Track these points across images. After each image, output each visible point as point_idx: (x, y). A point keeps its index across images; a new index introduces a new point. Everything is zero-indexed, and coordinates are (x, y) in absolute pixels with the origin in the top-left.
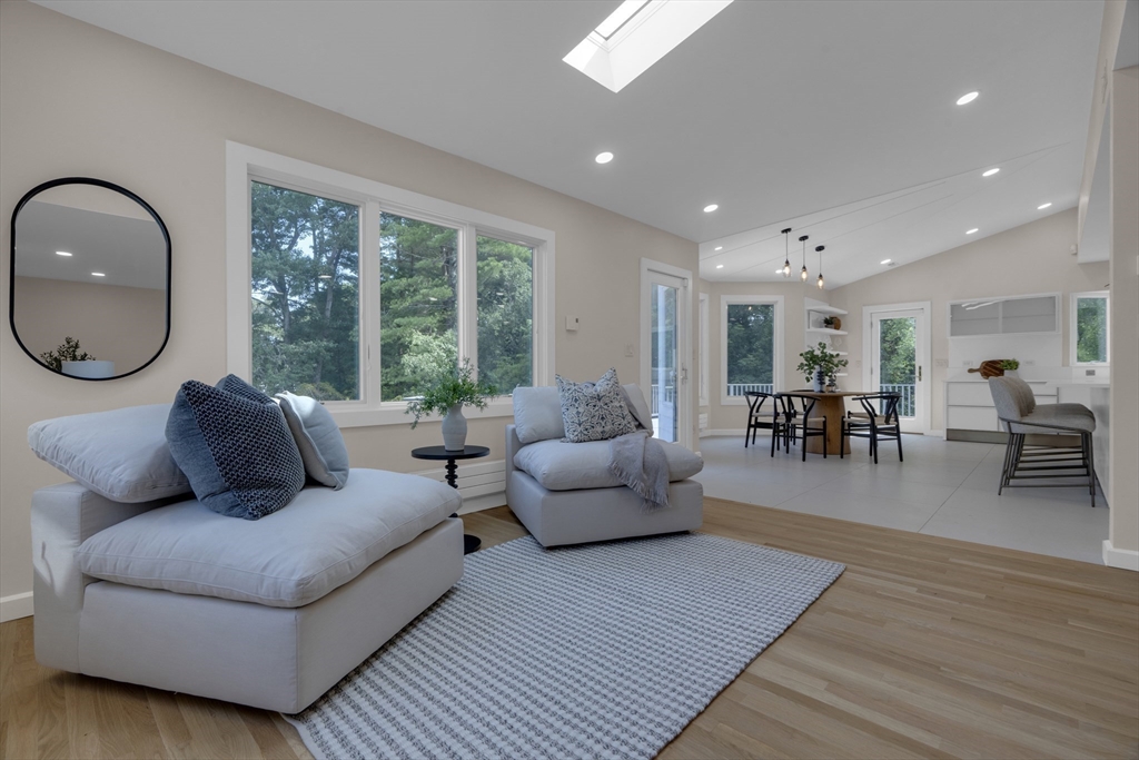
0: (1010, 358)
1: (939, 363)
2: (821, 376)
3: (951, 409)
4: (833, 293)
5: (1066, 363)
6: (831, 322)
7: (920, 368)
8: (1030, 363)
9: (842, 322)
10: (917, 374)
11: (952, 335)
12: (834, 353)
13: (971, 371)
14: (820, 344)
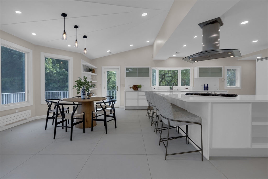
0: (140, 85)
1: (123, 85)
2: (84, 91)
3: (127, 100)
4: (92, 61)
5: (150, 86)
6: (91, 70)
7: (118, 87)
8: (144, 86)
9: (95, 71)
10: (117, 89)
11: (126, 77)
12: (90, 81)
13: (130, 88)
14: (84, 77)
